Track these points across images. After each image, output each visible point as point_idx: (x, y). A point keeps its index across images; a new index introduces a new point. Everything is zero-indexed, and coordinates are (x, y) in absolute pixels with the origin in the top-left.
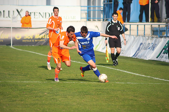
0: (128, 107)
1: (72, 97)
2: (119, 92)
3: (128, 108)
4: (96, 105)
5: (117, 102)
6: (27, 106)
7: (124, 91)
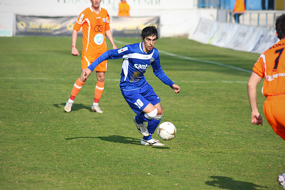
0: (229, 109)
1: (166, 98)
2: (224, 92)
3: (229, 111)
4: (192, 108)
5: (218, 104)
6: (110, 108)
7: (229, 91)
